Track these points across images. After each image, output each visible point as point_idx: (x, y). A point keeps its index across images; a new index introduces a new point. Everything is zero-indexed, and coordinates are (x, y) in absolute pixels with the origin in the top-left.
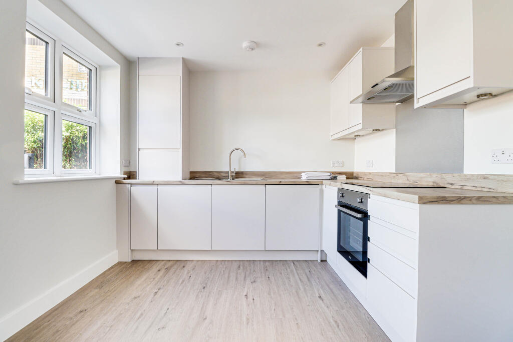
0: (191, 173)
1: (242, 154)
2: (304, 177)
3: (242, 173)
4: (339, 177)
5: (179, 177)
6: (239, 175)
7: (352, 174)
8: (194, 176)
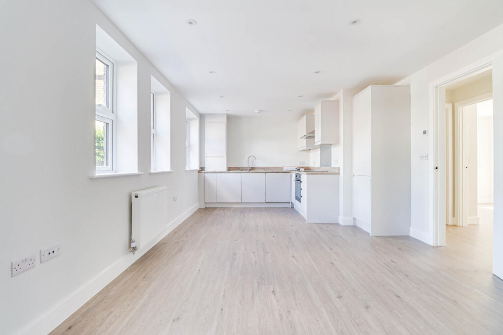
0: (228, 167)
1: (254, 158)
2: (285, 169)
3: (254, 167)
4: (301, 169)
5: (225, 169)
6: (252, 169)
7: (309, 168)
8: (230, 169)
